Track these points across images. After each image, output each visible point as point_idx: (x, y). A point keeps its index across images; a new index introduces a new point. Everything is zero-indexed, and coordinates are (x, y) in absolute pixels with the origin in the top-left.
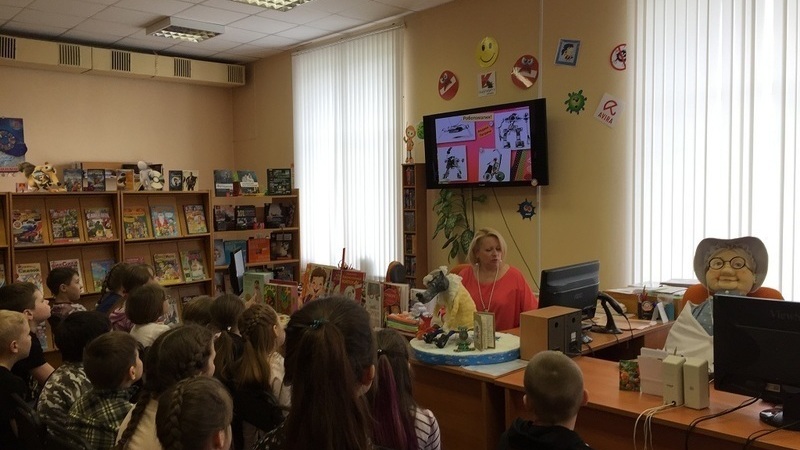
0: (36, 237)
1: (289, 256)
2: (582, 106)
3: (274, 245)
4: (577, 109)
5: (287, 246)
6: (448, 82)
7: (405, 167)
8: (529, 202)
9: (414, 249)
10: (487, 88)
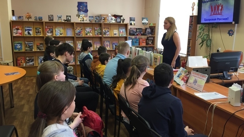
0: (81, 34)
1: (152, 44)
3: (148, 40)
5: (151, 41)
7: (191, 16)
8: (232, 30)
9: (191, 44)
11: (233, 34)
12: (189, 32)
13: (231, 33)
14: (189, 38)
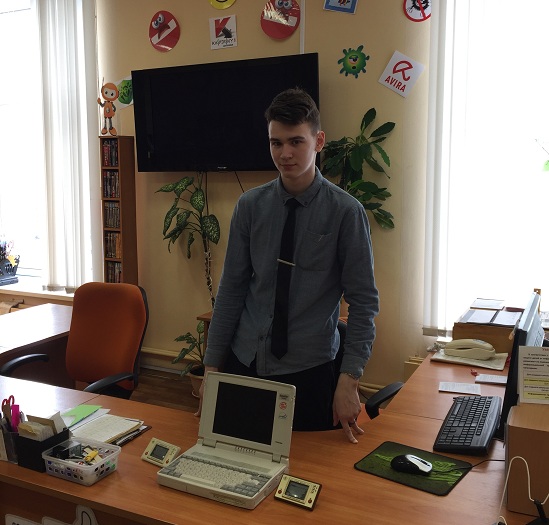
2: (361, 68)
4: (355, 71)
6: (163, 27)
7: (103, 140)
9: (118, 252)
10: (223, 38)
12: (104, 202)
14: (106, 224)
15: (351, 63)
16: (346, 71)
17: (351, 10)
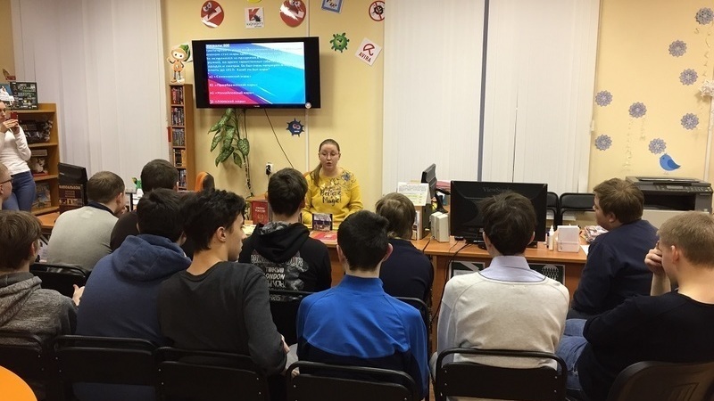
1: (46, 172)
2: (345, 46)
4: (341, 48)
5: (43, 162)
8: (297, 121)
10: (254, 21)
11: (301, 130)
12: (172, 128)
13: (295, 128)
14: (174, 143)
15: (338, 43)
16: (335, 47)
17: (338, 11)
